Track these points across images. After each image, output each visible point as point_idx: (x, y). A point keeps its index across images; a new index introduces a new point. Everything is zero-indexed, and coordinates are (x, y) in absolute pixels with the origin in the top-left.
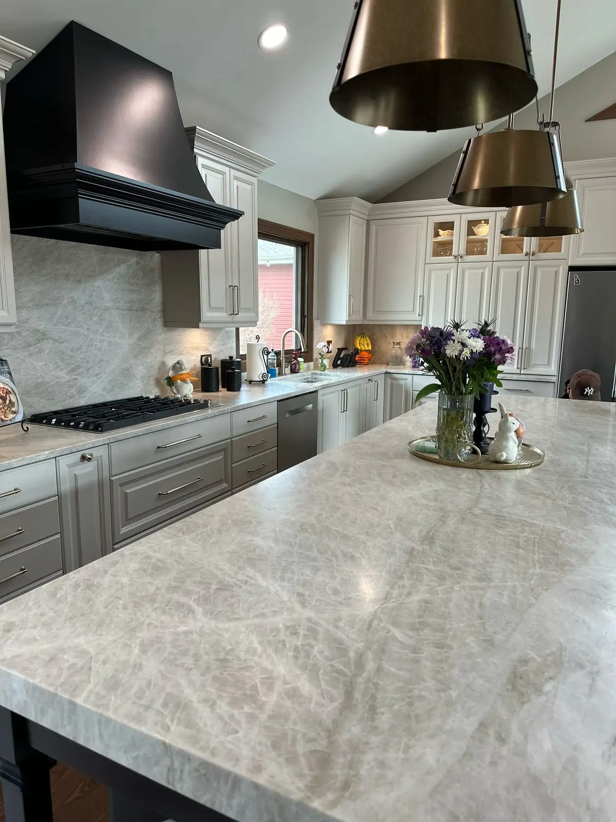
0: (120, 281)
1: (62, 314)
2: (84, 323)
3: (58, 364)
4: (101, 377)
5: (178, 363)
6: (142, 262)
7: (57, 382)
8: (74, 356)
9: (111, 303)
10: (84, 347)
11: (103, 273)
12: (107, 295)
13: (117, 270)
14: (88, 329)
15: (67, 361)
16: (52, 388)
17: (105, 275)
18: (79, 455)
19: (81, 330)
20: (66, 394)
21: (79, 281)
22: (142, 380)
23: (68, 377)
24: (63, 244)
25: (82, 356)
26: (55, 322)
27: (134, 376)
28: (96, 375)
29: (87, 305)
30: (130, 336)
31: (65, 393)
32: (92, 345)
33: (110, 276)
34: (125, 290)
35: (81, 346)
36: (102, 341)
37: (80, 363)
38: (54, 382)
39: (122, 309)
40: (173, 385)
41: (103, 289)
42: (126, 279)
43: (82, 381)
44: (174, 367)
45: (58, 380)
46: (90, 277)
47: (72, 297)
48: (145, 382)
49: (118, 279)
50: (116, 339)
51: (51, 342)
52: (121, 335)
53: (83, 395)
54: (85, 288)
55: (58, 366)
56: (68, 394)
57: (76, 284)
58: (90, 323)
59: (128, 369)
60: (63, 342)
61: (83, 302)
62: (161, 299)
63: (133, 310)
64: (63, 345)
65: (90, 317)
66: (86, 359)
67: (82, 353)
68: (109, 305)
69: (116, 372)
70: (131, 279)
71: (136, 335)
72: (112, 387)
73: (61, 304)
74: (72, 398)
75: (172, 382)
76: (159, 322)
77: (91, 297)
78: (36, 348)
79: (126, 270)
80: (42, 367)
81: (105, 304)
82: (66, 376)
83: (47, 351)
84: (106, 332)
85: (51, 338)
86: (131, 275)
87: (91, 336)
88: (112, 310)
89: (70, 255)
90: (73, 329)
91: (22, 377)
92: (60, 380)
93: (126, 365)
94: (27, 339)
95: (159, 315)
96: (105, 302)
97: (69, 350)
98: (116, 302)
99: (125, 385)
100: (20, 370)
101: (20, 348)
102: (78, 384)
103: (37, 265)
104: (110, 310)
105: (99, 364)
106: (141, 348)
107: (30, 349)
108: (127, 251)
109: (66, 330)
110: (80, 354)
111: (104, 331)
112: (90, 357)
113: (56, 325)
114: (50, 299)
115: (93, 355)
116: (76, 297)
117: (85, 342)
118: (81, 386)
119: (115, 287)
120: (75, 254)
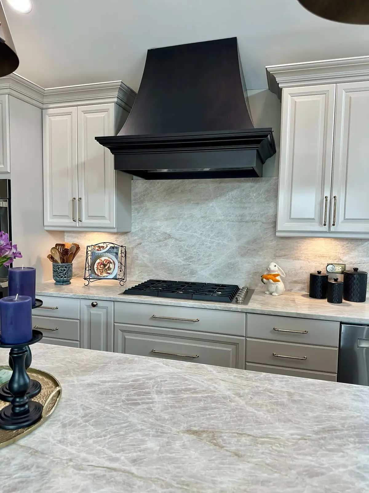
0: (232, 202)
1: (183, 224)
2: (199, 230)
3: (177, 253)
4: (209, 267)
7: (176, 264)
8: (189, 250)
9: (223, 217)
10: (197, 245)
11: (217, 197)
12: (219, 212)
13: (231, 193)
14: (201, 234)
16: (172, 267)
17: (219, 198)
18: (91, 302)
19: (196, 234)
20: (181, 273)
21: (198, 204)
22: (247, 274)
23: (183, 263)
24: (186, 181)
25: (195, 250)
26: (177, 229)
27: (239, 270)
28: (205, 264)
29: (203, 218)
30: (238, 240)
31: (180, 272)
32: (203, 244)
33: (223, 199)
34: (236, 208)
35: (195, 244)
36: (212, 242)
37: (193, 255)
38: (173, 264)
39: (232, 221)
41: (216, 208)
42: (239, 199)
43: (193, 266)
45: (176, 263)
46: (207, 200)
47: (191, 214)
48: (251, 276)
49: (231, 200)
50: (224, 242)
51: (174, 240)
52: (229, 239)
53: (194, 276)
54: (202, 207)
55: (177, 255)
57: (195, 205)
58: (204, 230)
59: (233, 264)
60: (182, 241)
61: (199, 216)
62: (276, 213)
63: (243, 222)
64: (182, 243)
65: (204, 226)
66: (198, 253)
67: (195, 249)
68: (220, 218)
69: (222, 265)
71: (243, 241)
72: (218, 274)
73: (183, 218)
74: (185, 276)
76: (271, 231)
77: (206, 213)
78: (164, 243)
79: (238, 193)
80: (166, 254)
81: (217, 217)
82: (182, 262)
83: (171, 245)
84: (216, 237)
85: (174, 238)
86: (243, 196)
87: (203, 238)
88: (223, 222)
89: (191, 188)
90: (190, 233)
91: (154, 258)
92: (178, 263)
93: (233, 261)
94: (158, 237)
95: (272, 226)
96: (216, 216)
97: (186, 246)
98: (227, 216)
99: (230, 275)
100: (153, 254)
101: (154, 242)
102: (191, 268)
103: (169, 196)
104: (221, 221)
105: (208, 257)
106: (248, 250)
107: (160, 243)
108: (243, 179)
109: (184, 234)
110: (194, 249)
111: (214, 235)
112: (201, 252)
113: (178, 230)
114: (175, 215)
115: (204, 251)
116: (193, 214)
117: (198, 242)
118: (193, 269)
119: (228, 205)
120: (195, 187)
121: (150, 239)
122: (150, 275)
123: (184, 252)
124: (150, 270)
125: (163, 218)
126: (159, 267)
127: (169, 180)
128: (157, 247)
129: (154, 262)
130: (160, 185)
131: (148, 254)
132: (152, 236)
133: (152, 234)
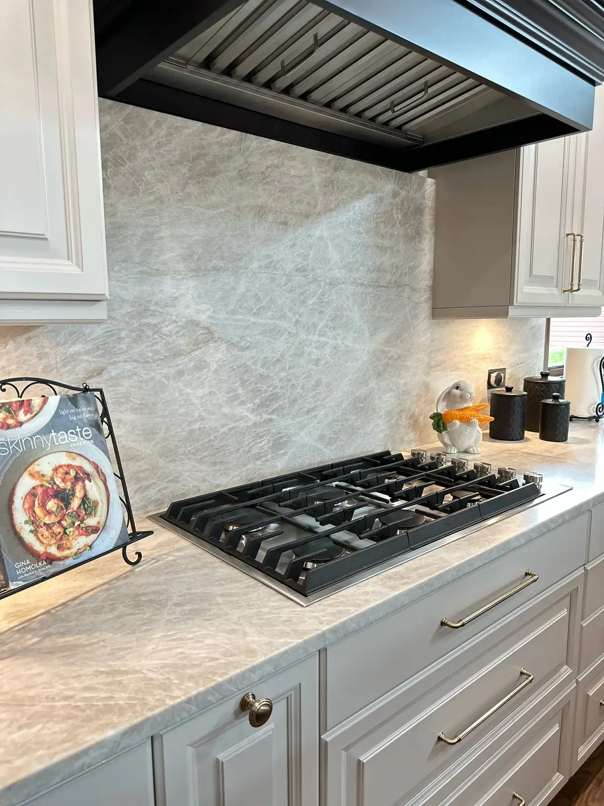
0: (361, 229)
2: (290, 310)
3: (234, 390)
4: (315, 417)
5: (457, 388)
6: (403, 193)
7: (233, 428)
8: (268, 376)
9: (343, 271)
10: (288, 358)
11: (331, 211)
12: (335, 256)
13: (357, 204)
14: (297, 321)
15: (253, 385)
16: (221, 440)
17: (334, 213)
19: (283, 324)
20: (249, 451)
21: (285, 223)
22: (388, 419)
23: (253, 418)
24: (254, 142)
25: (283, 374)
26: (232, 307)
27: (374, 411)
28: (308, 412)
29: (299, 274)
30: (372, 335)
31: (247, 449)
32: (303, 353)
33: (343, 218)
34: (368, 247)
35: (283, 355)
36: (321, 346)
37: (278, 390)
38: (225, 429)
39: (362, 284)
40: (445, 429)
41: (329, 244)
42: (373, 225)
43: (283, 423)
44: (448, 395)
45: (234, 425)
46: (307, 216)
47: (268, 256)
48: (393, 421)
49: (359, 224)
50: (346, 343)
51: (223, 347)
52: (356, 335)
53: (282, 452)
54: (296, 238)
55: (236, 397)
56: (253, 452)
57: (279, 228)
58: (302, 309)
59: (365, 399)
60: (247, 348)
61: (290, 267)
62: (431, 267)
63: (381, 286)
64: (248, 354)
65: (302, 298)
66: (290, 380)
67: (283, 369)
68: (338, 275)
69: (343, 406)
70: (382, 226)
71: (382, 336)
72: (335, 433)
73: (246, 268)
74: (259, 459)
75: (443, 424)
76: (425, 309)
77: (306, 258)
78: (190, 360)
79: (373, 206)
80: (202, 398)
81: (332, 272)
82: (251, 416)
83: (214, 366)
84: (330, 329)
85: (223, 340)
86: (381, 217)
87: (303, 336)
88: (343, 286)
89: (267, 167)
90: (268, 321)
91: (160, 420)
92: (238, 423)
93: (364, 391)
94: (171, 340)
95: (425, 297)
96: (331, 269)
97: (259, 364)
98: (351, 270)
99: (359, 429)
100: (154, 404)
101: (158, 360)
102: (274, 430)
103: (199, 182)
104: (339, 284)
105: (315, 390)
106: (389, 359)
107: (179, 361)
108: (379, 168)
109: (254, 323)
110: (279, 372)
111: (326, 326)
112: (298, 377)
113: (234, 312)
114: (223, 258)
115: (304, 373)
116: (276, 258)
117: (289, 348)
118: (280, 433)
119: (353, 239)
120: (277, 167)
121: (138, 349)
122: (148, 488)
123: (256, 384)
124: (144, 467)
125: (181, 267)
126: (181, 451)
127: (199, 124)
128: (167, 377)
129: (161, 434)
130: (163, 133)
131: (134, 410)
132: (148, 337)
133: (145, 329)
